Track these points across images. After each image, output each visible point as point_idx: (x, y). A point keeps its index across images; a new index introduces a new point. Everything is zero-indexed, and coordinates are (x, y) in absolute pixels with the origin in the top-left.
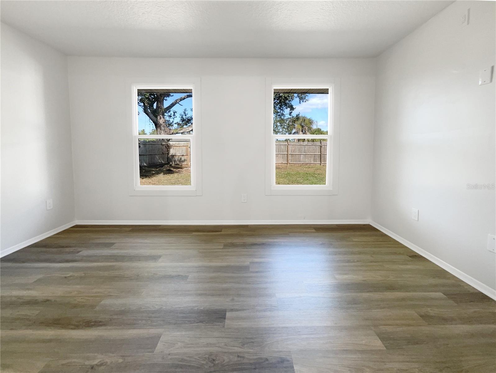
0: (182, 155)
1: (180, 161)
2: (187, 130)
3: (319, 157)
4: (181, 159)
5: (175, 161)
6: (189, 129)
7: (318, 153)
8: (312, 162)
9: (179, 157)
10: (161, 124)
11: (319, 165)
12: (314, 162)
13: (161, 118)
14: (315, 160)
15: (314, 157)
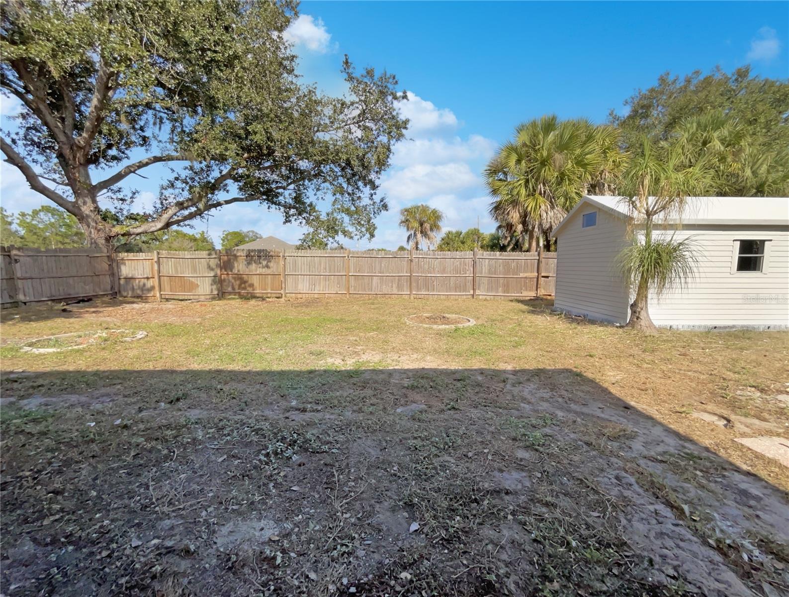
0: (145, 276)
1: (142, 290)
2: (151, 227)
3: (407, 282)
4: (144, 285)
5: (133, 289)
6: (156, 226)
7: (407, 272)
8: (395, 292)
9: (139, 282)
10: (88, 216)
11: (406, 297)
12: (398, 291)
13: (85, 203)
14: (399, 287)
15: (399, 280)
